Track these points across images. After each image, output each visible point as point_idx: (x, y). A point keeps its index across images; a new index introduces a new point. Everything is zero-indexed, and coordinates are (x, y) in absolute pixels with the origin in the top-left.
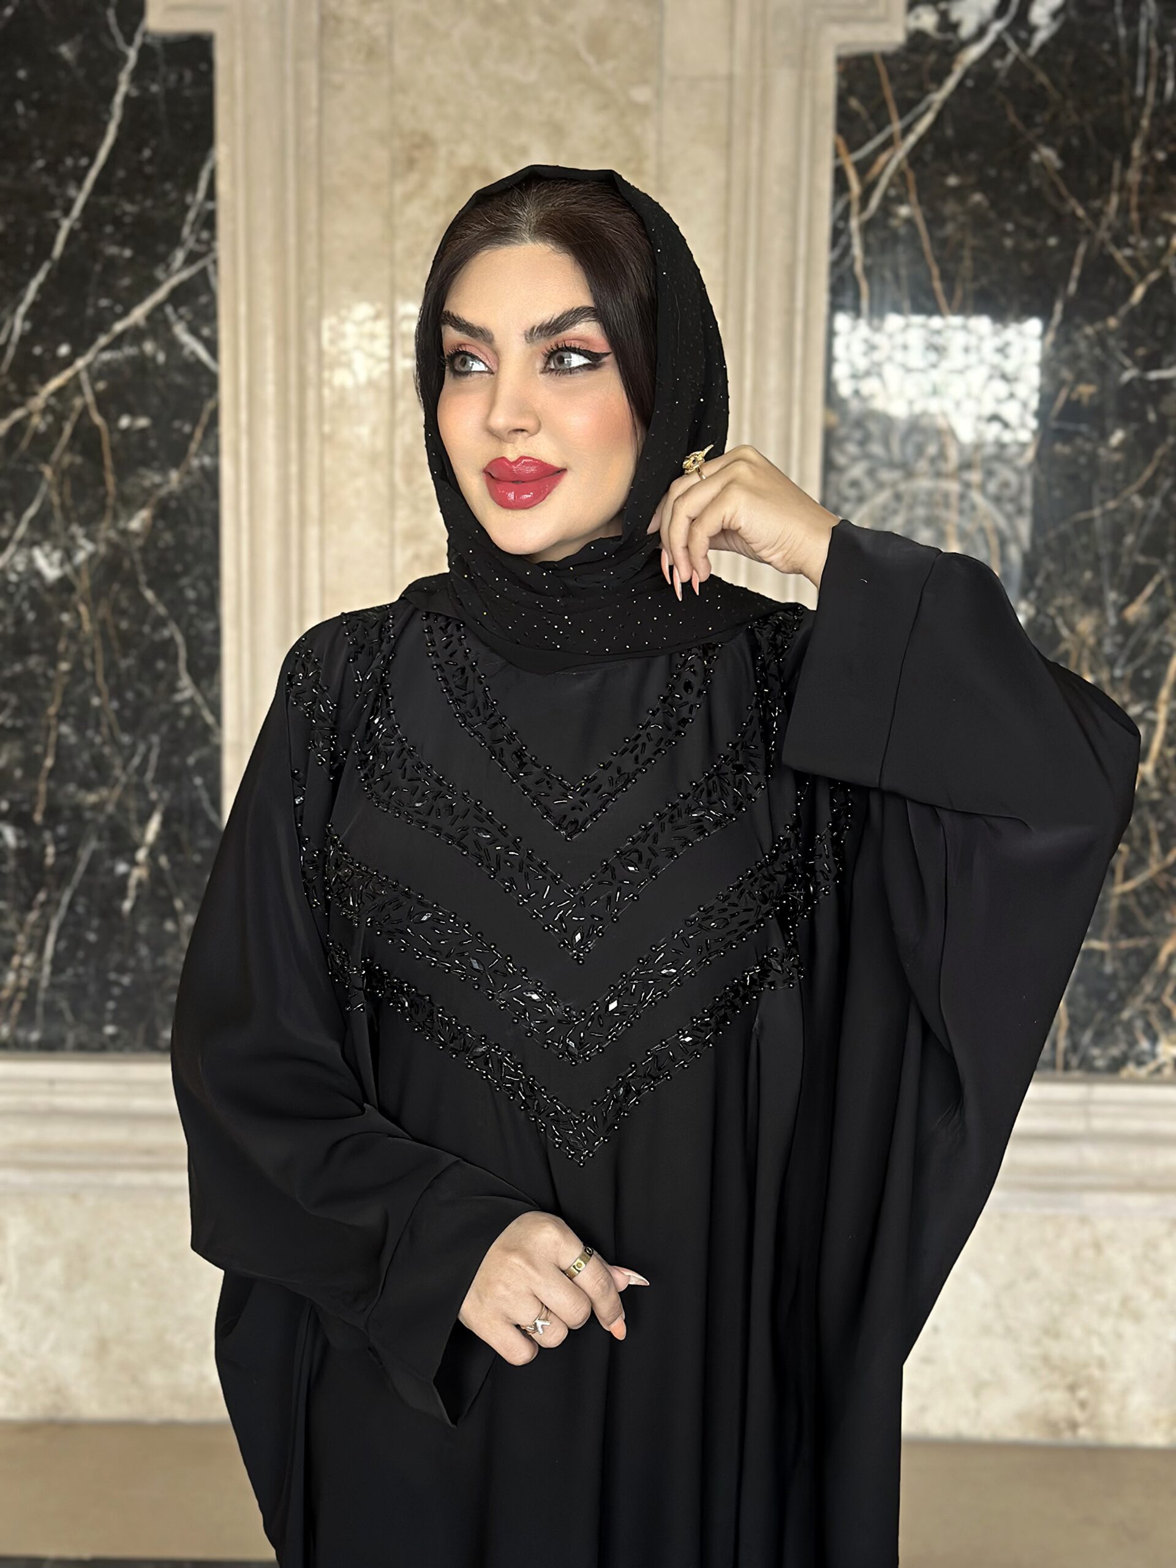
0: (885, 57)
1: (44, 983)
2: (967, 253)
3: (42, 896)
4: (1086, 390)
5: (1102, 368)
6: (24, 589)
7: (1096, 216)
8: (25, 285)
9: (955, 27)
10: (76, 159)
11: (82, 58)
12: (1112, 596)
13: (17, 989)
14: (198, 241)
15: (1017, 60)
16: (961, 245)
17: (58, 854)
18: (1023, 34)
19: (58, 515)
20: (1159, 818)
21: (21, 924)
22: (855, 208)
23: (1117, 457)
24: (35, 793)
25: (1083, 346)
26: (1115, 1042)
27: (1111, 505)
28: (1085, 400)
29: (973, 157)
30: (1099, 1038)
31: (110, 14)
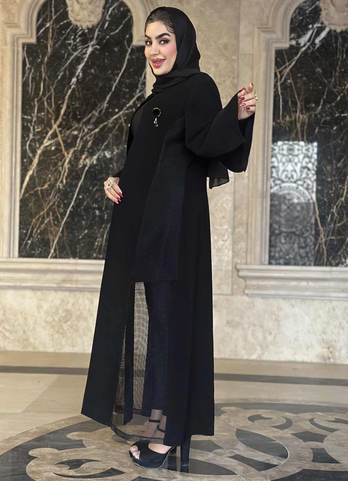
0: (285, 50)
1: (103, 245)
2: (302, 90)
3: (104, 226)
4: (328, 118)
5: (332, 114)
6: (103, 160)
7: (330, 82)
8: (106, 97)
9: (299, 44)
10: (117, 71)
11: (119, 51)
12: (334, 162)
13: (98, 246)
14: (142, 88)
15: (312, 51)
16: (301, 88)
17: (107, 217)
18: (314, 45)
19: (111, 144)
20: (346, 210)
21: (99, 232)
22: (279, 80)
23: (335, 132)
24: (103, 203)
25: (327, 109)
26: (337, 259)
27: (334, 142)
28: (328, 120)
29: (303, 70)
30: (334, 258)
31: (125, 42)
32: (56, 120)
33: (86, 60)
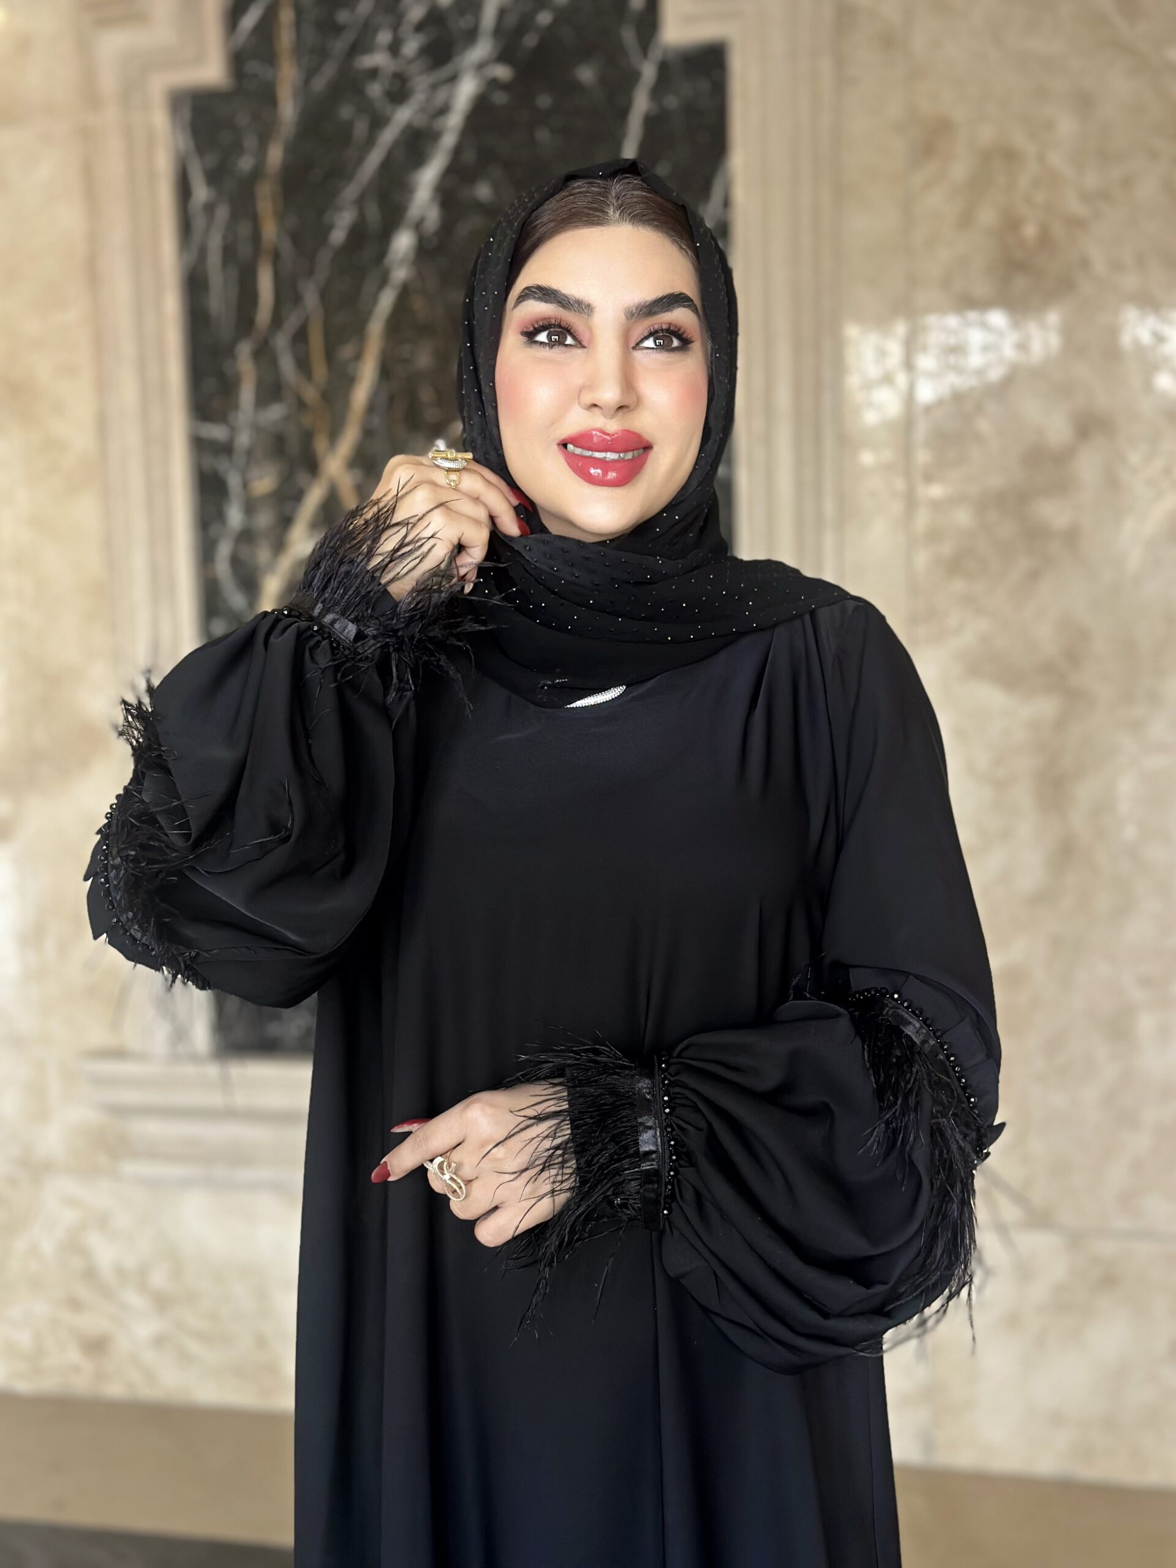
11: (602, 79)
31: (628, 35)
32: (334, 435)
33: (449, 140)
